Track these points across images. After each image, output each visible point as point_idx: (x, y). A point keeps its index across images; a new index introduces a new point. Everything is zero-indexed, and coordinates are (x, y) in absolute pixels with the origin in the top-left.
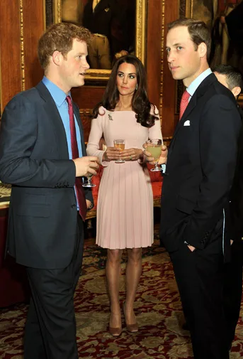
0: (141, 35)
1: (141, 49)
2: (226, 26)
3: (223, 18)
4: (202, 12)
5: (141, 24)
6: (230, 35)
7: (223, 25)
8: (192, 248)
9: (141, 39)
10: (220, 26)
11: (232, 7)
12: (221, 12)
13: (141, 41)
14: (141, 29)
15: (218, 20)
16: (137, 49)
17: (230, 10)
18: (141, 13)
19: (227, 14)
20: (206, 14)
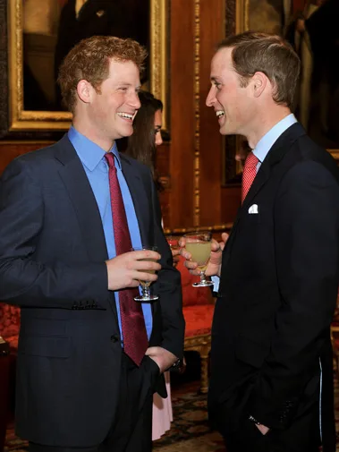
0: (160, 52)
1: (160, 77)
2: (307, 36)
3: (301, 23)
4: (265, 14)
5: (160, 36)
6: (314, 50)
7: (302, 34)
8: (264, 429)
9: (160, 60)
10: (297, 35)
11: (315, 4)
12: (297, 11)
13: (160, 63)
14: (160, 43)
15: (293, 27)
16: (154, 78)
17: (313, 9)
18: (158, 16)
19: (308, 17)
20: (271, 17)
